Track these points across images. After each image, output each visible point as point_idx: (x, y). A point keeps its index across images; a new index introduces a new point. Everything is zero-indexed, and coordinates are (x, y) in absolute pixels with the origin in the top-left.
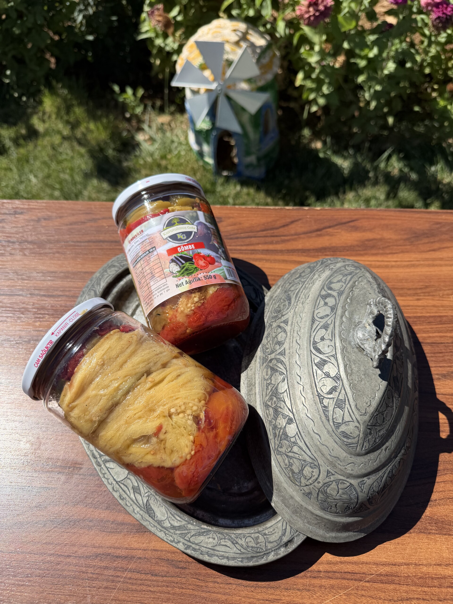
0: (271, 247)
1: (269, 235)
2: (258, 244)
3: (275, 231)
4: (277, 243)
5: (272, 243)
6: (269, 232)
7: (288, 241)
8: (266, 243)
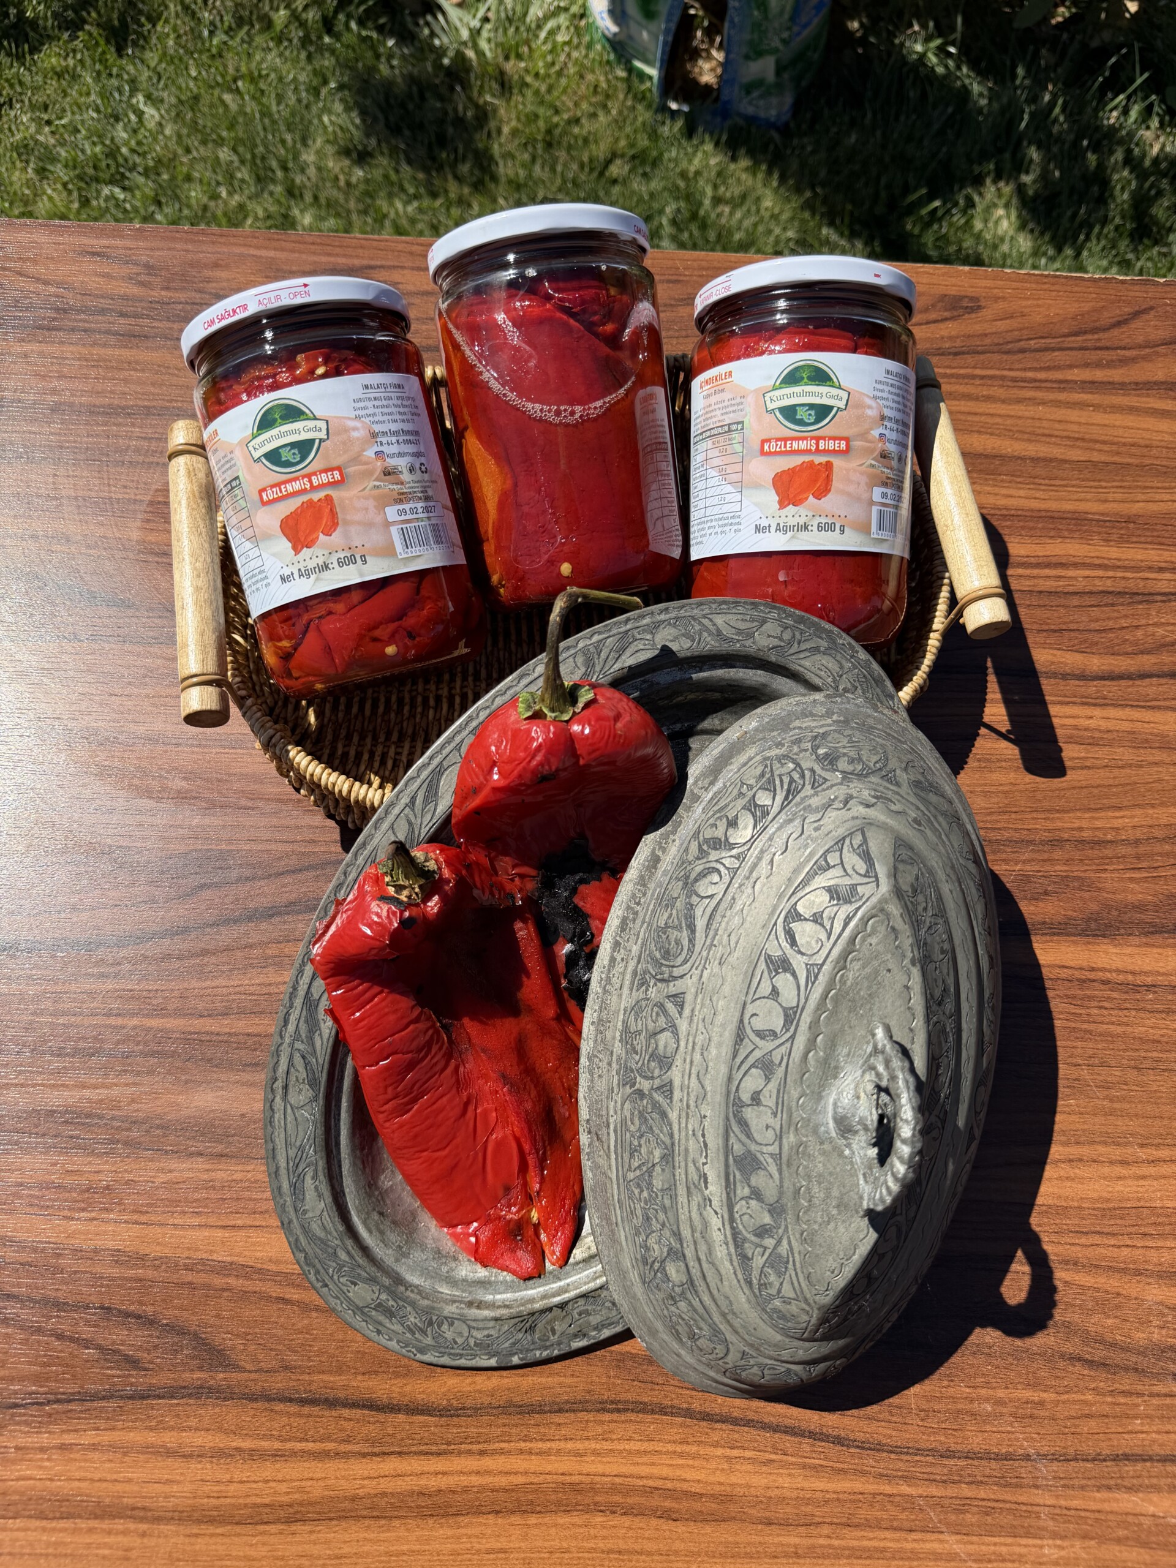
0: (1099, 375)
1: (1089, 344)
2: (1071, 367)
3: (1101, 335)
4: (1110, 365)
5: (1098, 365)
6: (1089, 337)
7: (1134, 360)
8: (1087, 365)
